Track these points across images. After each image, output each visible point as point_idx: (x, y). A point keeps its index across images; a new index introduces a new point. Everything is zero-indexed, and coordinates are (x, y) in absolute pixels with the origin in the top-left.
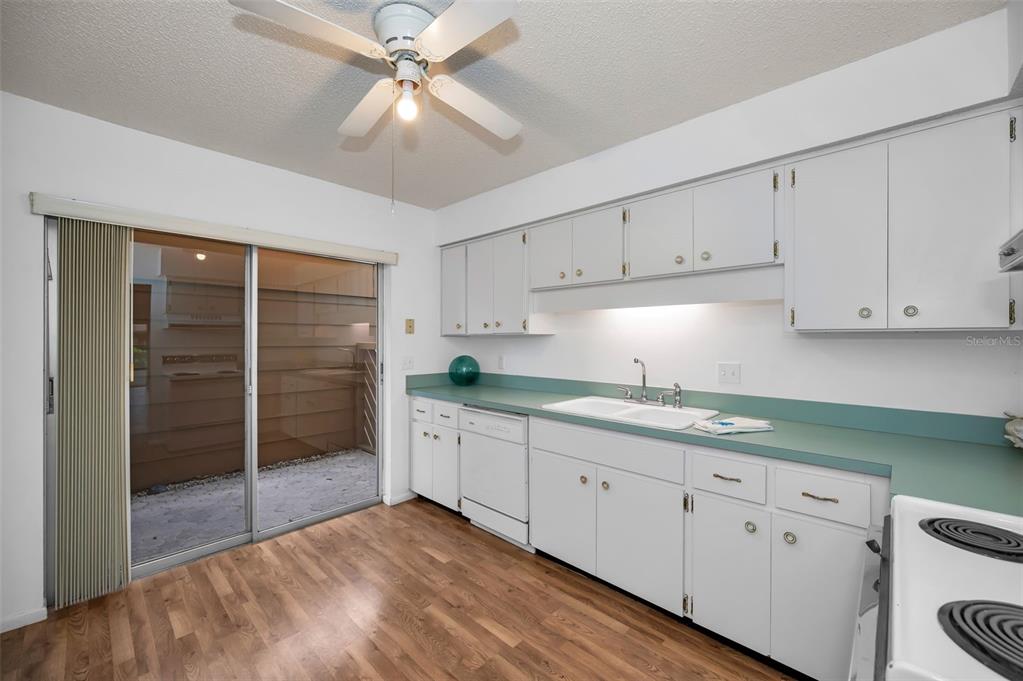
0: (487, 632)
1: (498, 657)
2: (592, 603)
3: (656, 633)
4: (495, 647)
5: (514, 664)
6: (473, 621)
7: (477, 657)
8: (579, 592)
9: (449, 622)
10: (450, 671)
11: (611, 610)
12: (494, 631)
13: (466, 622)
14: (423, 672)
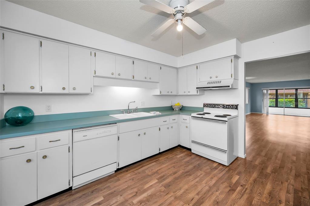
0: (151, 186)
1: (161, 184)
2: (145, 166)
3: (157, 160)
4: (157, 184)
5: (164, 181)
6: (145, 189)
7: (161, 188)
8: (139, 167)
9: (145, 195)
10: (165, 194)
11: (146, 164)
12: (151, 184)
13: (145, 191)
14: (165, 201)
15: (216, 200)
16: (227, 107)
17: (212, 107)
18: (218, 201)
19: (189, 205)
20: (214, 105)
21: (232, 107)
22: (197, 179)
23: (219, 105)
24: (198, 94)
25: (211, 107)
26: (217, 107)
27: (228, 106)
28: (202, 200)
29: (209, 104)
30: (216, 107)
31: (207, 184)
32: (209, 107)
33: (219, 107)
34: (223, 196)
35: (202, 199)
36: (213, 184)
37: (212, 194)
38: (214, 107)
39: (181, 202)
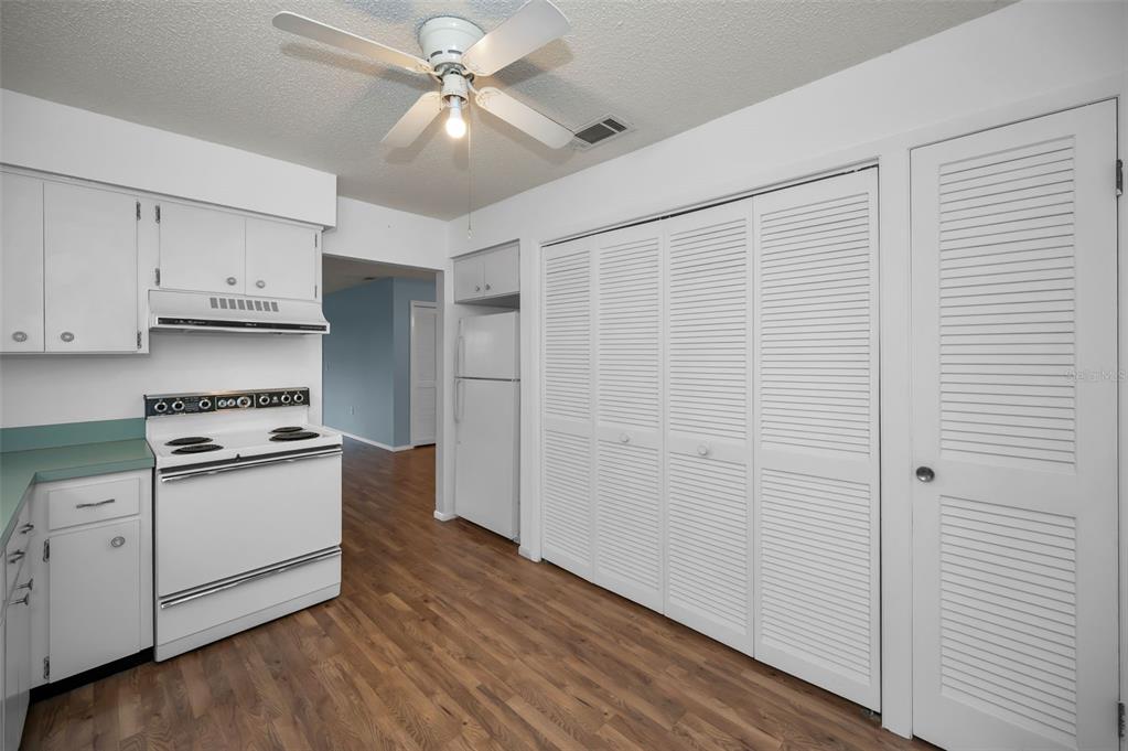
15: (461, 659)
16: (271, 399)
17: (201, 411)
18: (464, 656)
19: (465, 724)
20: (211, 398)
21: (293, 399)
22: (361, 682)
23: (235, 397)
24: (142, 351)
25: (193, 412)
26: (227, 407)
27: (275, 398)
28: (455, 689)
29: (182, 399)
30: (219, 408)
31: (394, 662)
32: (184, 411)
33: (236, 406)
34: (451, 644)
35: (451, 687)
36: (397, 648)
37: (438, 661)
38: (212, 409)
39: (450, 744)
